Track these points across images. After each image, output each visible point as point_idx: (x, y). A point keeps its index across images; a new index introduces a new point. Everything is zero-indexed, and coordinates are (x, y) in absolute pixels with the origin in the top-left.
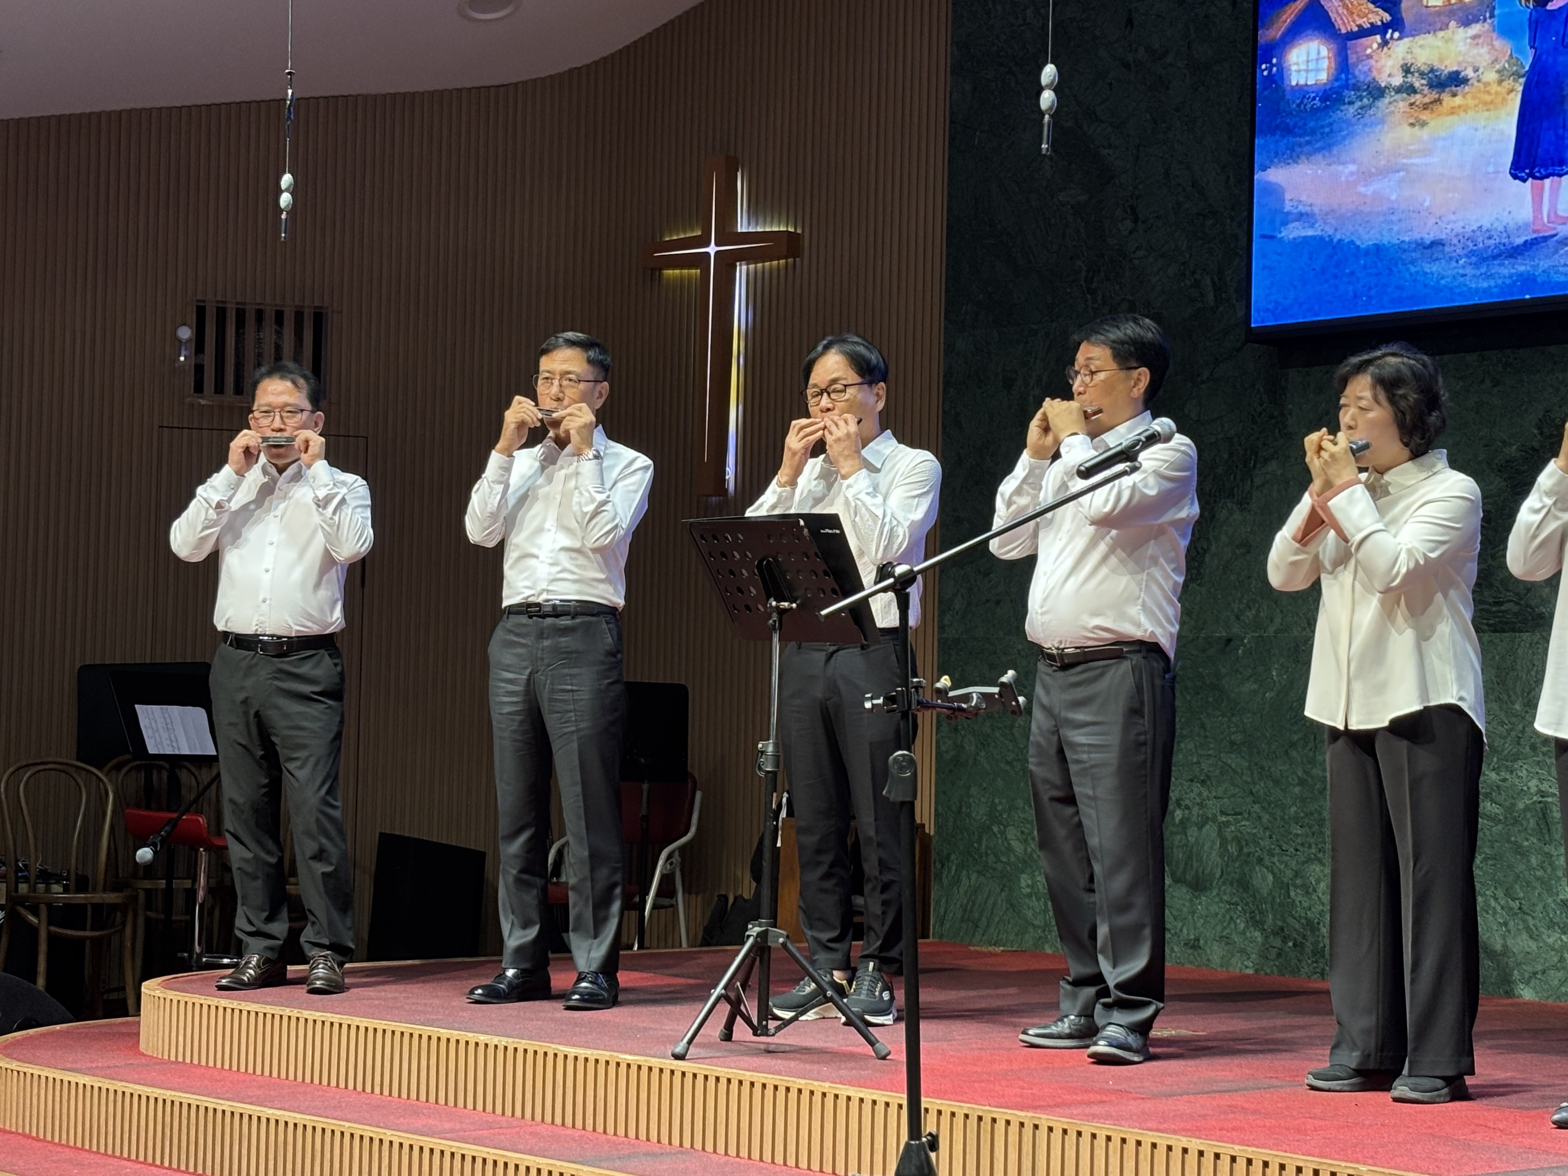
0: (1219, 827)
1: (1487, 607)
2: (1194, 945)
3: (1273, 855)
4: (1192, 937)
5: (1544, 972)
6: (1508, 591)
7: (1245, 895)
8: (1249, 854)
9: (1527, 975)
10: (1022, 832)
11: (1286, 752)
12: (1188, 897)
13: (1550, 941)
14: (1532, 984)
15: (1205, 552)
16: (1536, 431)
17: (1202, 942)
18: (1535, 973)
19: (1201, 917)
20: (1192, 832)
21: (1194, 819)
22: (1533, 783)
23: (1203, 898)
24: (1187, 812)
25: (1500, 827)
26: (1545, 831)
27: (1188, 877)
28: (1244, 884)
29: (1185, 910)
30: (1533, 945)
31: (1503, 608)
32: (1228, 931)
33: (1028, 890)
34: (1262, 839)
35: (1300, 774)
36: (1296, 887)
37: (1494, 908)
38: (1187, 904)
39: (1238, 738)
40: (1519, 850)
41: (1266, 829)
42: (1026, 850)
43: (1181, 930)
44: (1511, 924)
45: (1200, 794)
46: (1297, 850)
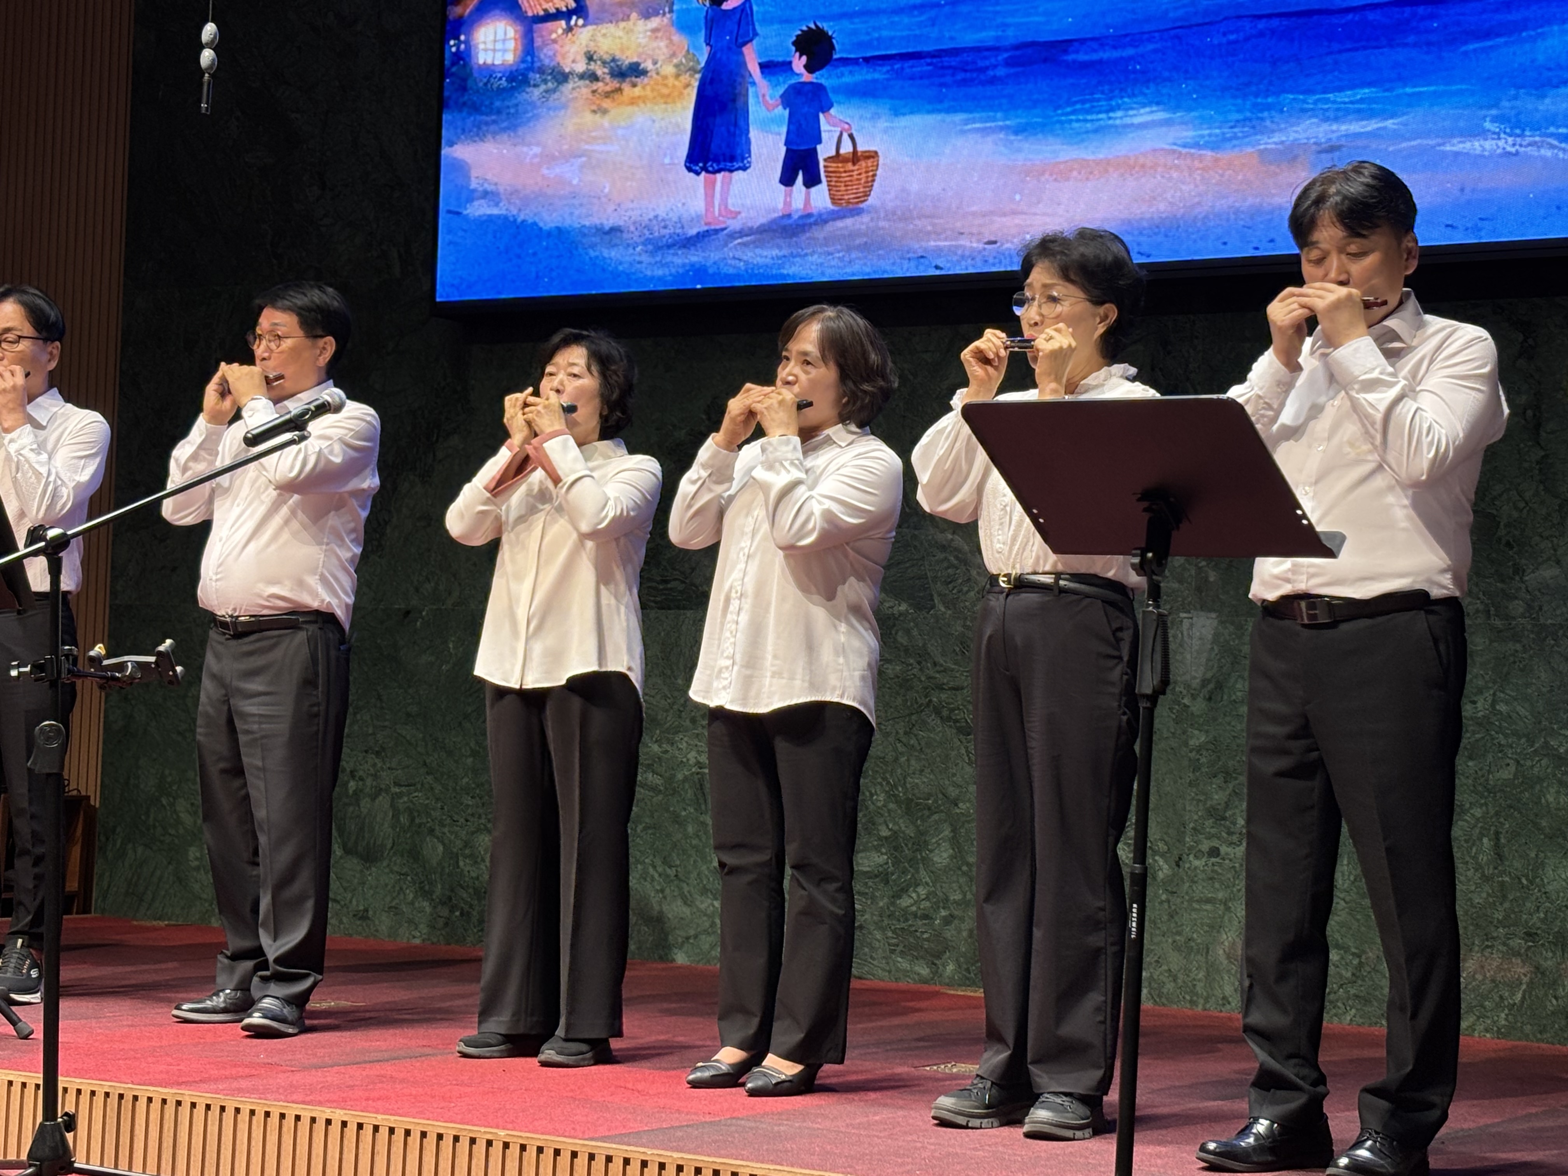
0: (393, 799)
1: (654, 584)
2: (363, 916)
3: (444, 826)
4: (361, 908)
5: (696, 937)
6: (674, 569)
7: (415, 866)
8: (420, 825)
9: (680, 940)
10: (192, 804)
11: (460, 723)
12: (359, 868)
13: (703, 906)
14: (685, 948)
15: (386, 523)
16: (704, 417)
17: (371, 913)
18: (688, 938)
19: (371, 888)
20: (365, 803)
21: (367, 790)
22: (692, 755)
23: (373, 869)
24: (361, 783)
25: (660, 797)
26: (701, 801)
27: (360, 849)
28: (414, 854)
29: (356, 881)
30: (687, 911)
31: (669, 586)
32: (397, 901)
33: (196, 863)
34: (434, 809)
35: (472, 745)
36: (466, 857)
37: (652, 877)
38: (358, 875)
39: (413, 709)
40: (676, 819)
41: (438, 800)
42: (195, 823)
43: (351, 902)
44: (667, 891)
45: (374, 765)
46: (467, 821)
